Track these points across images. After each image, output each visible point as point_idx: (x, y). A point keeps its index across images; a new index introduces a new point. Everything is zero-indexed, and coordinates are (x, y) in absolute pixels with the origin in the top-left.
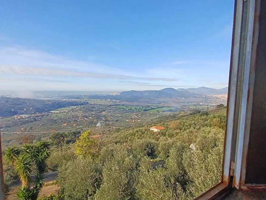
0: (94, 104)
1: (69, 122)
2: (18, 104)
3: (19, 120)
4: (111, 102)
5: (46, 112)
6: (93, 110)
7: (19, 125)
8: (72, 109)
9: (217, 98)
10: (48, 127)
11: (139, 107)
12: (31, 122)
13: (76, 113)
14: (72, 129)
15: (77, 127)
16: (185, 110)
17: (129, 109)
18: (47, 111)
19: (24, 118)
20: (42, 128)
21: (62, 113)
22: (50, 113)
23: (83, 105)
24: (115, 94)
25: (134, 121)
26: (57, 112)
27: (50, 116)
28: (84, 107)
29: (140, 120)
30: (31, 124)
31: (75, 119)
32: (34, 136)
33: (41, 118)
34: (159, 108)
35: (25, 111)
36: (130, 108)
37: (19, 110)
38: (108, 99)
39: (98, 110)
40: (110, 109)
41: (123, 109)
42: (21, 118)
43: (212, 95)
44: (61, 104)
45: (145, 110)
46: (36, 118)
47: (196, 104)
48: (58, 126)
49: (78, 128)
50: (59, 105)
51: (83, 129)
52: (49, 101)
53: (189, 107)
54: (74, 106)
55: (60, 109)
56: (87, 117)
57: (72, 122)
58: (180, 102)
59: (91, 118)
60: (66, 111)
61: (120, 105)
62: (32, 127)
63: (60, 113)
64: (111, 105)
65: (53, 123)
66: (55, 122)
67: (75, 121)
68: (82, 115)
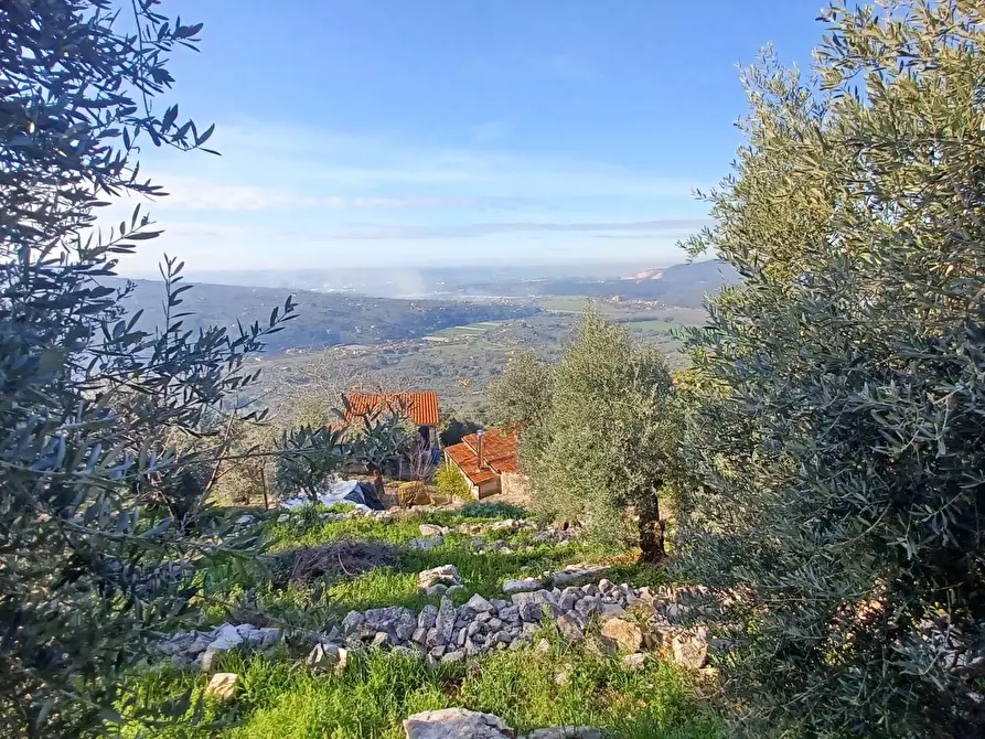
0: (561, 315)
1: (475, 375)
2: (342, 314)
3: (345, 361)
4: (624, 307)
5: (411, 340)
6: (554, 335)
8: (486, 333)
12: (374, 368)
13: (499, 344)
14: (485, 399)
18: (413, 337)
19: (355, 357)
21: (457, 343)
23: (520, 316)
24: (642, 275)
26: (442, 339)
27: (423, 353)
28: (525, 325)
31: (495, 366)
33: (399, 358)
35: (359, 335)
37: (342, 332)
38: (614, 295)
42: (350, 354)
44: (454, 314)
46: (387, 357)
48: (444, 387)
50: (449, 317)
52: (420, 303)
54: (493, 320)
55: (449, 331)
57: (486, 376)
60: (468, 336)
61: (655, 319)
63: (449, 344)
64: (621, 321)
66: (437, 371)
67: (493, 372)
68: (517, 351)
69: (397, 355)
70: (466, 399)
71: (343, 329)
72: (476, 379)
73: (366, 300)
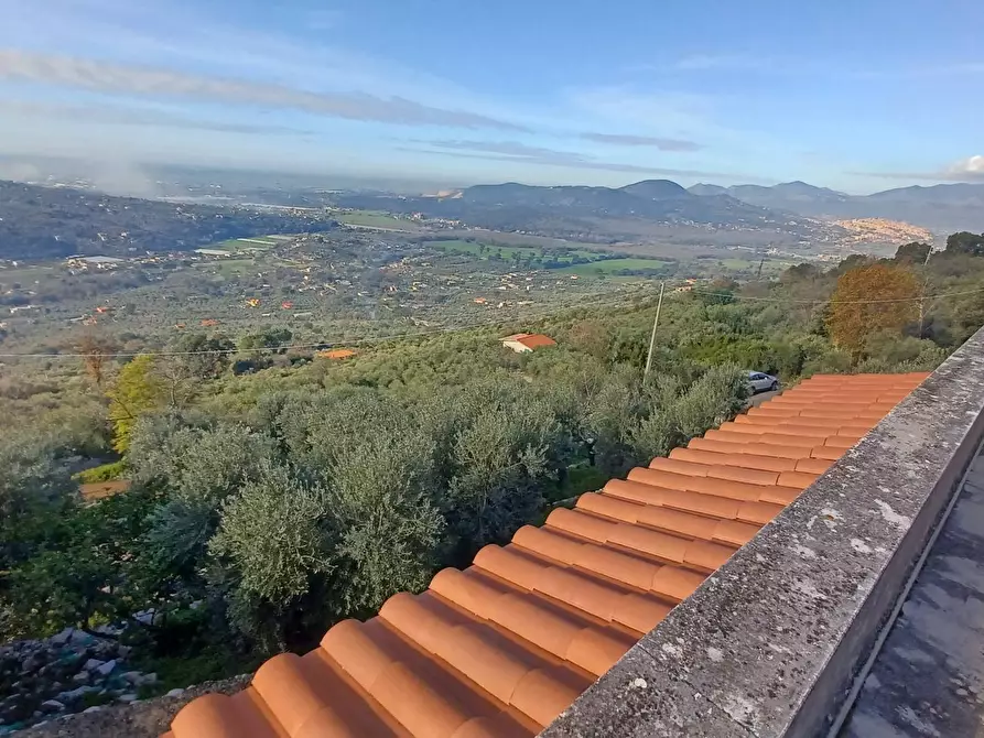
0: (361, 230)
1: (265, 294)
3: (85, 277)
4: (427, 225)
5: (180, 253)
6: (354, 252)
7: (89, 293)
8: (276, 247)
9: (843, 232)
10: (191, 309)
11: (532, 250)
12: (127, 286)
13: (292, 260)
14: (277, 321)
15: (296, 315)
16: (703, 273)
17: (490, 258)
18: (182, 248)
19: (101, 271)
20: (170, 309)
21: (241, 258)
22: (196, 255)
24: (442, 194)
25: (501, 304)
26: (221, 252)
27: (197, 269)
28: (321, 240)
29: (525, 302)
30: (129, 295)
31: (289, 285)
32: (143, 338)
33: (164, 275)
34: (607, 259)
35: (103, 244)
36: (494, 250)
37: (79, 240)
38: (416, 212)
39: (375, 256)
40: (421, 255)
41: (468, 254)
42: (92, 268)
43: (825, 217)
44: (234, 224)
45: (551, 266)
46: (148, 272)
47: (753, 250)
48: (225, 308)
49: (298, 319)
50: (231, 226)
51: (315, 324)
52: (188, 208)
53: (720, 264)
54: (285, 233)
55: (230, 243)
56: (331, 279)
57: (278, 296)
58: (692, 242)
59: (347, 283)
60: (254, 250)
62: (134, 306)
63: (231, 258)
64: (424, 239)
65: (207, 296)
66: (217, 290)
67: (287, 291)
68: (313, 269)
69: (161, 270)
70: (254, 322)
71: (79, 235)
72: (266, 299)
73: (110, 199)
